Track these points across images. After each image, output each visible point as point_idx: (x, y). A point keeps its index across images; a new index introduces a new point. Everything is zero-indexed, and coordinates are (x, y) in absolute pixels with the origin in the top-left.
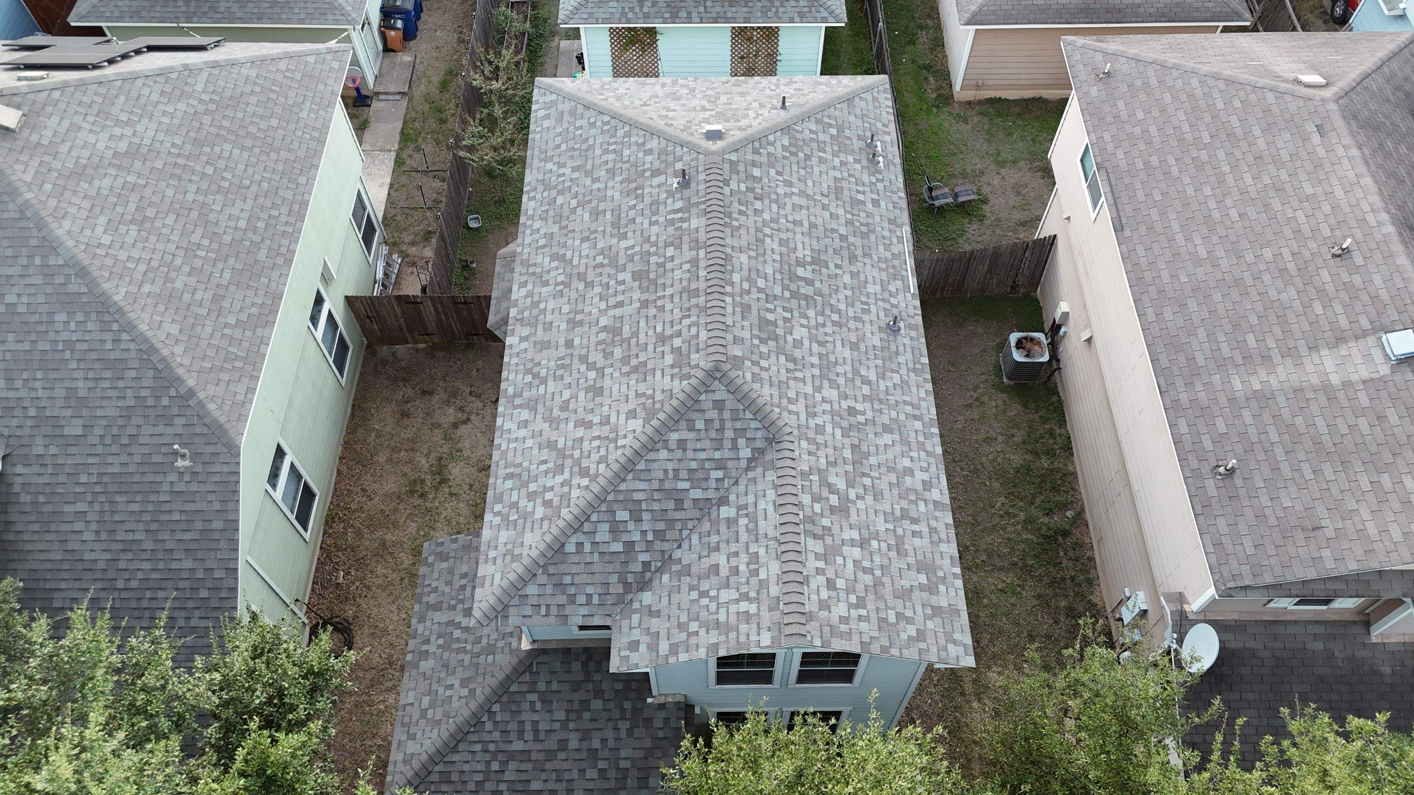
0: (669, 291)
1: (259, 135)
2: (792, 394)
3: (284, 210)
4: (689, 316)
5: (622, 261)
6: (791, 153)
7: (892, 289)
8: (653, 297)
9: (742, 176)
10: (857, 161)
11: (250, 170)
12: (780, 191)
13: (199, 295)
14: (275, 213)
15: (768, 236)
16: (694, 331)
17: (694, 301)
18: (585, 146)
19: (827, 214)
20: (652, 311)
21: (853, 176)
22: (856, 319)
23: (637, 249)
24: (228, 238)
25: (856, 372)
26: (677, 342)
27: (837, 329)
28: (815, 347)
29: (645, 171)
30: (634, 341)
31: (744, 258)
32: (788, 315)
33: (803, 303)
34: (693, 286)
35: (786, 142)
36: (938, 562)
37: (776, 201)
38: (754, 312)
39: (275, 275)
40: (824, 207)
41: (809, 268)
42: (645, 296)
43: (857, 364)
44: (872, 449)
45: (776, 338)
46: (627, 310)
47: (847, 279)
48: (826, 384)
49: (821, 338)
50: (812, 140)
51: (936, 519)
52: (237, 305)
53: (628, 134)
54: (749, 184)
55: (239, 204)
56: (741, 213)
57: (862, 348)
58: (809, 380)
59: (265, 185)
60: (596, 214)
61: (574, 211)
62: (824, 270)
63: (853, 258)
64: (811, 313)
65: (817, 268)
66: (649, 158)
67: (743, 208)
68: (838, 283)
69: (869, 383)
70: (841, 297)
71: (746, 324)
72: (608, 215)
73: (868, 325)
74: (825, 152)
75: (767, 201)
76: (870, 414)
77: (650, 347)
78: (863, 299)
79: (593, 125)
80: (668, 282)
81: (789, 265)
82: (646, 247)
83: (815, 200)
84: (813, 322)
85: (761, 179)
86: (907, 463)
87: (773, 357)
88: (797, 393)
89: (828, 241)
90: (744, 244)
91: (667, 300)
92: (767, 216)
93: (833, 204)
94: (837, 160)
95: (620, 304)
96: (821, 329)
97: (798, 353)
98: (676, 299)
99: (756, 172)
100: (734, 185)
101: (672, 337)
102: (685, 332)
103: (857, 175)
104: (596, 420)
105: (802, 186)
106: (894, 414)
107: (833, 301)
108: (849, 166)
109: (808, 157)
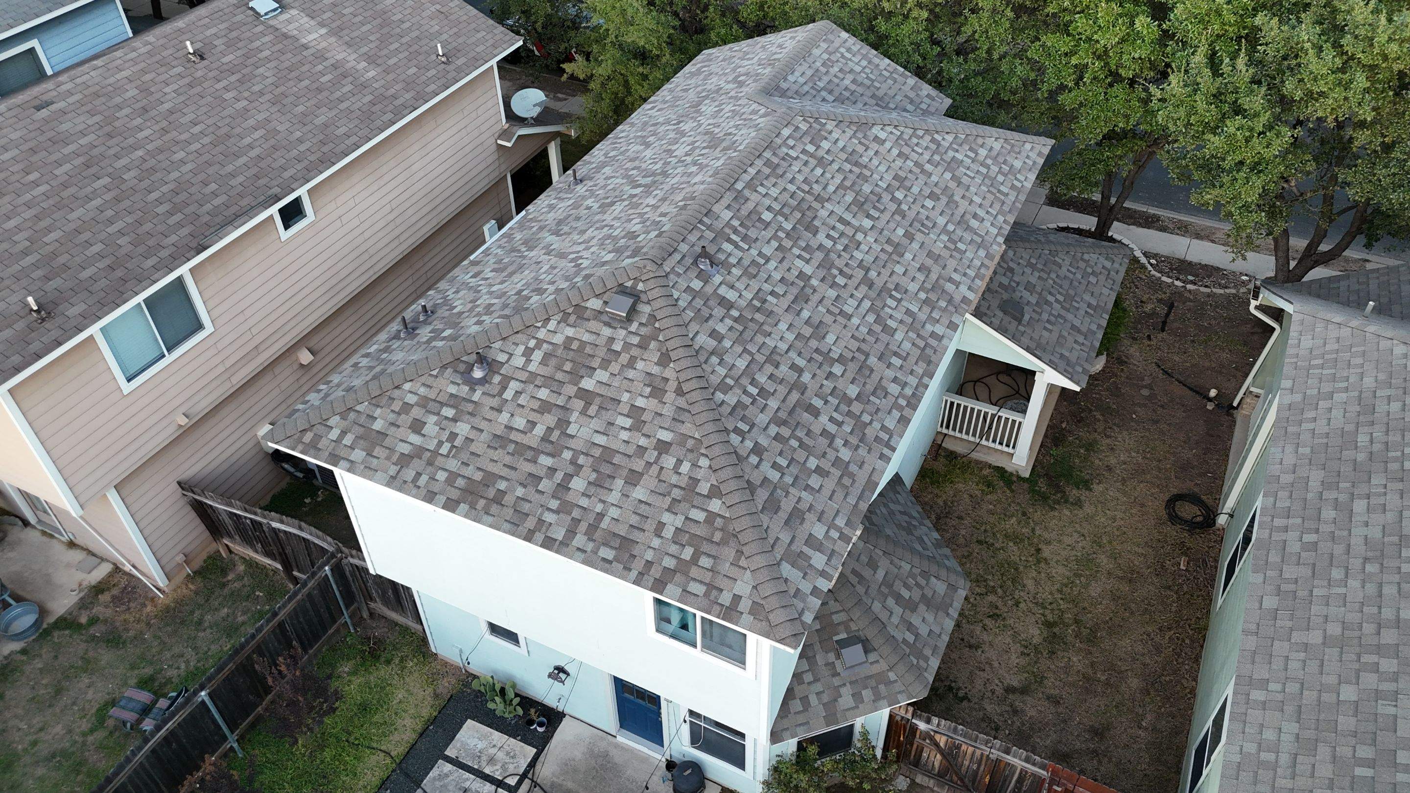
0: (792, 188)
1: (1374, 658)
2: (728, 115)
3: (1294, 547)
4: (787, 154)
5: (819, 256)
6: (539, 290)
8: (808, 197)
9: (632, 247)
10: (453, 308)
11: (1371, 588)
12: (594, 249)
13: (1395, 406)
15: (650, 206)
16: (791, 142)
17: (776, 160)
18: (786, 432)
19: (554, 246)
20: (817, 188)
21: (476, 292)
22: (611, 177)
23: (796, 251)
24: (1377, 480)
26: (811, 148)
27: (640, 165)
28: (676, 147)
29: (736, 320)
30: (848, 183)
32: (683, 158)
33: (658, 171)
34: (767, 171)
35: (534, 299)
37: (609, 238)
38: (719, 149)
40: (550, 252)
41: (625, 197)
42: (816, 205)
45: (712, 140)
46: (839, 210)
47: (589, 201)
49: (664, 154)
50: (492, 313)
52: (1337, 412)
53: (724, 388)
54: (630, 243)
55: (1375, 533)
57: (625, 162)
58: (702, 127)
59: (1337, 574)
60: (819, 329)
61: (841, 360)
62: (609, 200)
63: (563, 220)
65: (615, 200)
66: (722, 329)
67: (659, 219)
68: (603, 196)
72: (806, 314)
73: (603, 177)
74: (488, 305)
75: (622, 234)
77: (835, 166)
78: (587, 193)
79: (757, 449)
80: (786, 195)
81: (647, 191)
82: (788, 243)
83: (557, 254)
84: (661, 162)
85: (609, 253)
88: (722, 116)
89: (579, 224)
91: (798, 183)
92: (636, 221)
93: (535, 258)
94: (479, 302)
95: (841, 220)
96: (657, 160)
97: (698, 138)
98: (789, 176)
99: (609, 257)
101: (812, 155)
102: (800, 147)
103: (469, 295)
104: (910, 164)
105: (559, 263)
106: (640, 133)
107: (624, 181)
108: (470, 299)
109: (520, 292)
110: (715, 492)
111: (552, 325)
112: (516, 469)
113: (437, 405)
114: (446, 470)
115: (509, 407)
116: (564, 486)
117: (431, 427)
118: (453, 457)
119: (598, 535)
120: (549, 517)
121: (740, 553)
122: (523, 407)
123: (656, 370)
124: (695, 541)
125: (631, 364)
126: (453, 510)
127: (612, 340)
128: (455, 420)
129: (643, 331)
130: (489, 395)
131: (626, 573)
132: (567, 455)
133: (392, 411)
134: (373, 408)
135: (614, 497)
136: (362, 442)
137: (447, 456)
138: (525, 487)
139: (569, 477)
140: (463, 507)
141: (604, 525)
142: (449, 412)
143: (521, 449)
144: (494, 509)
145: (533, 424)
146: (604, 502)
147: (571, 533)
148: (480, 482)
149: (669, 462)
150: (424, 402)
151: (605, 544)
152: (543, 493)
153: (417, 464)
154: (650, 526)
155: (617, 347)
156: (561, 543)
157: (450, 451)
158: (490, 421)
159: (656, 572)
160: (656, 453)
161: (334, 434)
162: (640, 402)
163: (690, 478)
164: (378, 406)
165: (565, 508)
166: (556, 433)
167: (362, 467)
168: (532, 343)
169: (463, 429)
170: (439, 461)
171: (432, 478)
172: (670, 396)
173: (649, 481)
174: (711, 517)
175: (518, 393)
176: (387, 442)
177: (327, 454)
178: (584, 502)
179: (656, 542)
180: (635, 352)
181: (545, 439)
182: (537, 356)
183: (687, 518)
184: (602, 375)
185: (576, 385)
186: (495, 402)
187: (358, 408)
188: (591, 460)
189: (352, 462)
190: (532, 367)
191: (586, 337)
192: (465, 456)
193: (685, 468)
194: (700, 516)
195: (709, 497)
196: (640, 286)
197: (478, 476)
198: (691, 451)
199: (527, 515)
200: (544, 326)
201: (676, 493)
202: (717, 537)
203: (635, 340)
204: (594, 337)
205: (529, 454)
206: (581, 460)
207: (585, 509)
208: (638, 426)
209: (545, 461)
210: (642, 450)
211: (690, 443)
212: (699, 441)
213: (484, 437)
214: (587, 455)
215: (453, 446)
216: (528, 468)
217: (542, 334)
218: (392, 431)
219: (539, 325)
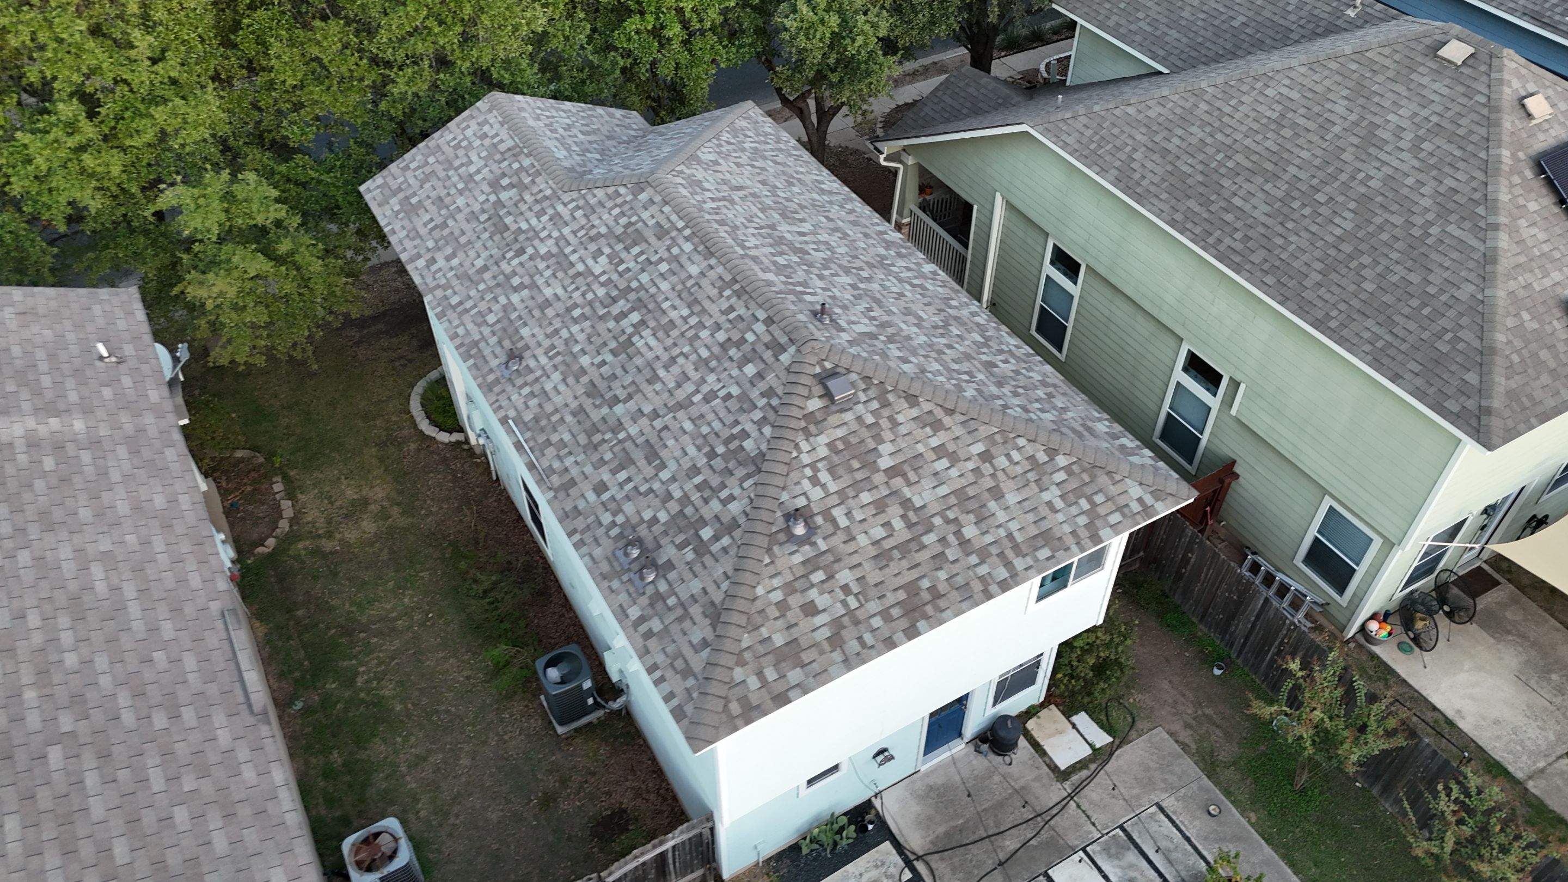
0: (753, 231)
1: (1355, 263)
2: (579, 214)
5: (834, 267)
6: (733, 437)
7: (533, 402)
8: (767, 231)
9: (760, 348)
10: (655, 520)
11: (1304, 234)
12: (711, 378)
14: (1238, 236)
15: (689, 316)
18: (1009, 388)
19: (647, 409)
20: (758, 221)
21: (646, 494)
22: (557, 331)
23: (826, 273)
25: (534, 286)
26: (709, 195)
27: (570, 303)
28: (580, 267)
29: (890, 342)
30: (759, 205)
31: (694, 270)
32: (621, 268)
33: (614, 293)
35: (748, 444)
36: (406, 223)
37: (706, 362)
38: (653, 240)
39: (1165, 207)
40: (655, 415)
41: (630, 330)
42: (777, 233)
43: (535, 292)
44: (489, 244)
45: (619, 239)
46: (787, 228)
47: (585, 361)
48: (555, 250)
49: (580, 280)
50: (723, 486)
51: (415, 247)
52: (1149, 165)
53: (959, 388)
54: (746, 348)
55: (1265, 208)
56: (732, 309)
57: (537, 313)
58: (571, 238)
60: (912, 314)
61: (945, 323)
62: (613, 345)
63: (593, 391)
64: (601, 292)
65: (621, 339)
66: (897, 353)
67: (732, 316)
68: (592, 347)
69: (515, 289)
70: (581, 337)
71: (651, 222)
72: (894, 309)
73: (541, 337)
74: (698, 487)
75: (716, 350)
76: (504, 265)
77: (736, 198)
78: (559, 358)
79: (1024, 409)
80: (760, 238)
81: (649, 311)
82: (815, 271)
83: (670, 410)
84: (595, 287)
85: (740, 368)
86: (455, 262)
87: (612, 223)
88: (575, 218)
89: (628, 379)
90: (705, 283)
91: (748, 225)
92: (704, 334)
93: (647, 430)
94: (677, 494)
95: (799, 234)
96: (584, 288)
97: (593, 247)
98: (738, 223)
99: (750, 370)
100: (760, 328)
101: (718, 199)
103: (642, 502)
104: (749, 168)
105: (694, 412)
106: (482, 287)
107: (587, 324)
108: (657, 502)
109: (712, 455)
110: (1052, 453)
111: (805, 446)
112: (919, 564)
113: (802, 580)
114: (874, 615)
115: (856, 530)
116: (964, 543)
117: (822, 601)
118: (867, 601)
119: (1025, 549)
120: (983, 570)
121: (1109, 473)
122: (864, 520)
123: (914, 412)
124: (1078, 492)
125: (895, 424)
126: (919, 634)
127: (859, 419)
128: (830, 577)
129: (872, 393)
130: (830, 535)
131: (1068, 553)
132: (937, 521)
133: (776, 619)
134: (756, 633)
135: (1001, 516)
136: (784, 664)
137: (862, 605)
138: (941, 569)
139: (958, 533)
140: (921, 624)
141: (1019, 538)
142: (819, 576)
143: (903, 548)
144: (942, 603)
145: (887, 524)
146: (999, 526)
147: (1008, 565)
148: (909, 597)
149: (1002, 462)
150: (789, 588)
151: (1036, 549)
152: (956, 561)
153: (849, 634)
154: (1044, 511)
155: (870, 419)
156: (1011, 577)
157: (859, 600)
158: (856, 552)
159: (1084, 533)
160: (987, 465)
161: (753, 682)
162: (934, 442)
163: (1027, 459)
164: (758, 628)
165: (984, 554)
166: (911, 514)
167: (811, 680)
168: (808, 472)
169: (845, 576)
170: (861, 614)
171: (873, 631)
172: (947, 420)
173: (1007, 486)
174: (1067, 469)
175: (848, 514)
176: (804, 643)
177: (770, 702)
178: (989, 539)
179: (1060, 517)
180: (886, 412)
181: (910, 526)
182: (824, 476)
183: (1057, 484)
184: (885, 448)
185: (878, 471)
186: (841, 537)
187: (744, 645)
188: (956, 509)
189: (797, 685)
190: (833, 487)
191: (840, 433)
192: (873, 592)
193: (1016, 456)
194: (1060, 476)
195: (1052, 459)
196: (828, 365)
197: (902, 595)
198: (1005, 443)
199: (967, 584)
200: (800, 452)
201: (1032, 476)
202: (1086, 478)
203: (875, 405)
204: (845, 427)
205: (914, 546)
206: (951, 515)
207: (995, 542)
208: (954, 459)
209: (930, 539)
210: (976, 471)
211: (998, 438)
212: (1002, 432)
213: (867, 566)
214: (949, 508)
215: (856, 595)
216: (924, 556)
217: (806, 459)
218: (795, 632)
219: (795, 454)
